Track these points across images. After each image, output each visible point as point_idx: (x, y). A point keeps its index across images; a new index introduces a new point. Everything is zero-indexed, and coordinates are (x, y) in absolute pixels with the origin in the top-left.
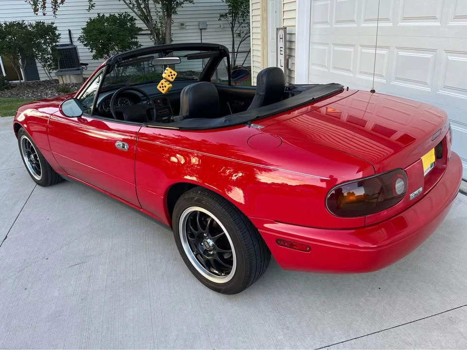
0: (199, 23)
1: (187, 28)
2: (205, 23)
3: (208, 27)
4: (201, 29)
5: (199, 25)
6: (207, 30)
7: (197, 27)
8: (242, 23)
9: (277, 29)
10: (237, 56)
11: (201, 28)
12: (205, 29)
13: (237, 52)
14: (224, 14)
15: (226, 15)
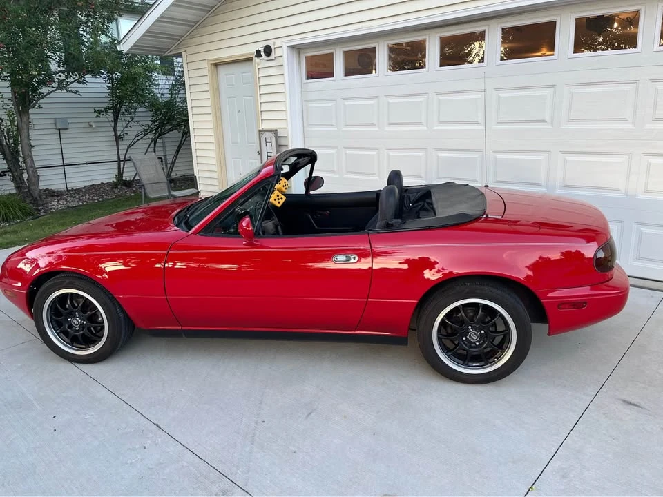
0: (55, 121)
1: (36, 127)
2: (64, 121)
3: (70, 126)
4: (59, 130)
5: (55, 124)
6: (68, 131)
7: (53, 126)
8: (129, 122)
9: (260, 131)
10: (124, 165)
11: (59, 127)
12: (67, 129)
13: (125, 161)
14: (103, 109)
15: (106, 110)
